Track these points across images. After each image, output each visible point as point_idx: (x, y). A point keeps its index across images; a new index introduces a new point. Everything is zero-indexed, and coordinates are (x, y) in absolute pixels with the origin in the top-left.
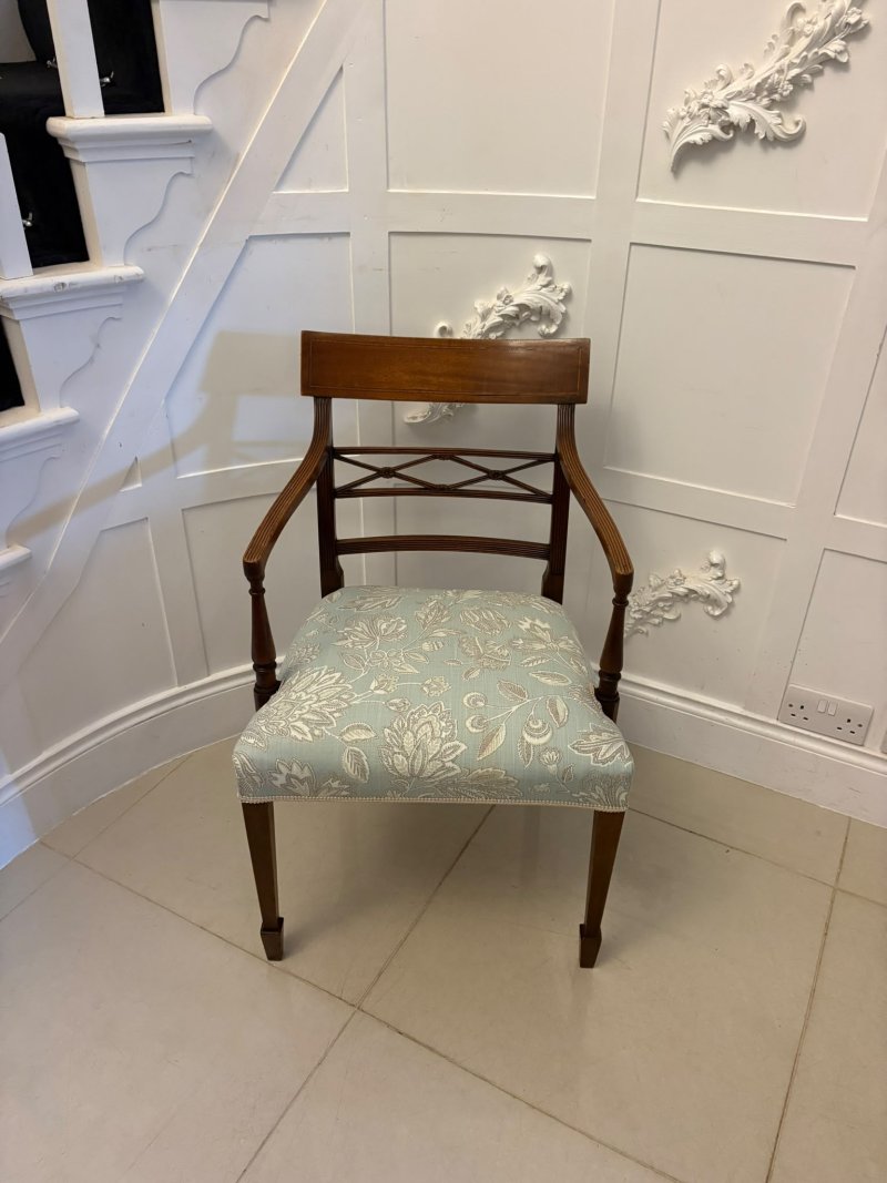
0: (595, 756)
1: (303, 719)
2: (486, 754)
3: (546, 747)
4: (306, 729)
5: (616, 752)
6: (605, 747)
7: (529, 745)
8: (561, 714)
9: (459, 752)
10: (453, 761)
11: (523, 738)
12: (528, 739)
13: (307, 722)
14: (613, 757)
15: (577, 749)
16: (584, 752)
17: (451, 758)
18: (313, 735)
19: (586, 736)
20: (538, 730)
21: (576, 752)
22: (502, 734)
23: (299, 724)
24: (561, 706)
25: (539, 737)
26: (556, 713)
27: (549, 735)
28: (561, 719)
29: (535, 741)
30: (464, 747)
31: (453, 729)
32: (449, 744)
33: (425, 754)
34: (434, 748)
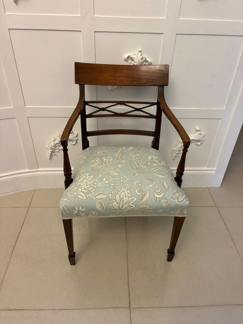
0: (178, 200)
1: (82, 192)
2: (143, 201)
3: (162, 198)
4: (84, 195)
5: (184, 198)
6: (180, 197)
7: (156, 197)
9: (134, 201)
10: (132, 204)
11: (154, 195)
12: (156, 195)
13: (84, 193)
14: (183, 200)
15: (172, 198)
16: (174, 199)
17: (132, 203)
18: (86, 197)
19: (174, 194)
20: (159, 193)
21: (172, 199)
22: (148, 194)
23: (81, 193)
24: (165, 185)
25: (160, 195)
26: (164, 187)
27: (163, 194)
28: (166, 189)
29: (158, 196)
30: (136, 199)
31: (132, 193)
32: (131, 198)
33: (123, 202)
34: (126, 200)
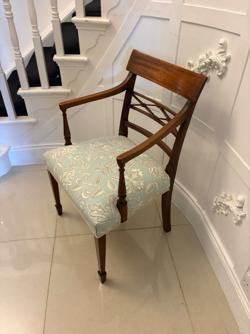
0: (91, 212)
2: (73, 190)
3: (84, 200)
5: (97, 217)
6: (95, 212)
7: (81, 196)
8: (97, 195)
9: (69, 185)
10: (67, 186)
11: (82, 193)
12: (83, 194)
14: (94, 217)
15: (89, 206)
16: (90, 209)
17: (68, 185)
19: (95, 205)
20: (87, 194)
21: (88, 207)
22: (80, 188)
24: (101, 193)
25: (85, 196)
26: (96, 194)
27: (88, 197)
28: (95, 196)
29: (83, 196)
30: (71, 184)
31: (73, 178)
32: (69, 181)
33: (65, 180)
34: (67, 179)
